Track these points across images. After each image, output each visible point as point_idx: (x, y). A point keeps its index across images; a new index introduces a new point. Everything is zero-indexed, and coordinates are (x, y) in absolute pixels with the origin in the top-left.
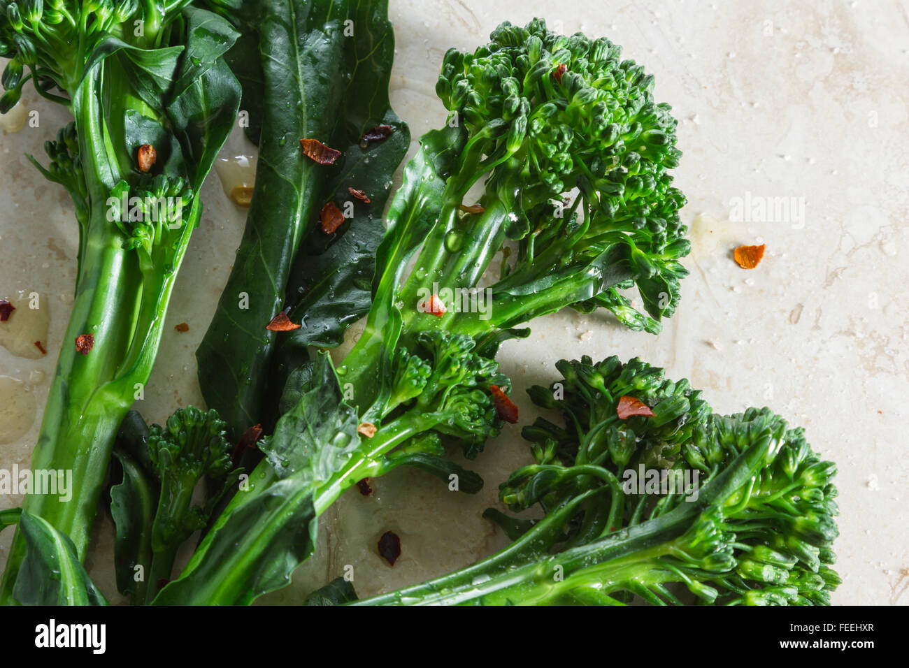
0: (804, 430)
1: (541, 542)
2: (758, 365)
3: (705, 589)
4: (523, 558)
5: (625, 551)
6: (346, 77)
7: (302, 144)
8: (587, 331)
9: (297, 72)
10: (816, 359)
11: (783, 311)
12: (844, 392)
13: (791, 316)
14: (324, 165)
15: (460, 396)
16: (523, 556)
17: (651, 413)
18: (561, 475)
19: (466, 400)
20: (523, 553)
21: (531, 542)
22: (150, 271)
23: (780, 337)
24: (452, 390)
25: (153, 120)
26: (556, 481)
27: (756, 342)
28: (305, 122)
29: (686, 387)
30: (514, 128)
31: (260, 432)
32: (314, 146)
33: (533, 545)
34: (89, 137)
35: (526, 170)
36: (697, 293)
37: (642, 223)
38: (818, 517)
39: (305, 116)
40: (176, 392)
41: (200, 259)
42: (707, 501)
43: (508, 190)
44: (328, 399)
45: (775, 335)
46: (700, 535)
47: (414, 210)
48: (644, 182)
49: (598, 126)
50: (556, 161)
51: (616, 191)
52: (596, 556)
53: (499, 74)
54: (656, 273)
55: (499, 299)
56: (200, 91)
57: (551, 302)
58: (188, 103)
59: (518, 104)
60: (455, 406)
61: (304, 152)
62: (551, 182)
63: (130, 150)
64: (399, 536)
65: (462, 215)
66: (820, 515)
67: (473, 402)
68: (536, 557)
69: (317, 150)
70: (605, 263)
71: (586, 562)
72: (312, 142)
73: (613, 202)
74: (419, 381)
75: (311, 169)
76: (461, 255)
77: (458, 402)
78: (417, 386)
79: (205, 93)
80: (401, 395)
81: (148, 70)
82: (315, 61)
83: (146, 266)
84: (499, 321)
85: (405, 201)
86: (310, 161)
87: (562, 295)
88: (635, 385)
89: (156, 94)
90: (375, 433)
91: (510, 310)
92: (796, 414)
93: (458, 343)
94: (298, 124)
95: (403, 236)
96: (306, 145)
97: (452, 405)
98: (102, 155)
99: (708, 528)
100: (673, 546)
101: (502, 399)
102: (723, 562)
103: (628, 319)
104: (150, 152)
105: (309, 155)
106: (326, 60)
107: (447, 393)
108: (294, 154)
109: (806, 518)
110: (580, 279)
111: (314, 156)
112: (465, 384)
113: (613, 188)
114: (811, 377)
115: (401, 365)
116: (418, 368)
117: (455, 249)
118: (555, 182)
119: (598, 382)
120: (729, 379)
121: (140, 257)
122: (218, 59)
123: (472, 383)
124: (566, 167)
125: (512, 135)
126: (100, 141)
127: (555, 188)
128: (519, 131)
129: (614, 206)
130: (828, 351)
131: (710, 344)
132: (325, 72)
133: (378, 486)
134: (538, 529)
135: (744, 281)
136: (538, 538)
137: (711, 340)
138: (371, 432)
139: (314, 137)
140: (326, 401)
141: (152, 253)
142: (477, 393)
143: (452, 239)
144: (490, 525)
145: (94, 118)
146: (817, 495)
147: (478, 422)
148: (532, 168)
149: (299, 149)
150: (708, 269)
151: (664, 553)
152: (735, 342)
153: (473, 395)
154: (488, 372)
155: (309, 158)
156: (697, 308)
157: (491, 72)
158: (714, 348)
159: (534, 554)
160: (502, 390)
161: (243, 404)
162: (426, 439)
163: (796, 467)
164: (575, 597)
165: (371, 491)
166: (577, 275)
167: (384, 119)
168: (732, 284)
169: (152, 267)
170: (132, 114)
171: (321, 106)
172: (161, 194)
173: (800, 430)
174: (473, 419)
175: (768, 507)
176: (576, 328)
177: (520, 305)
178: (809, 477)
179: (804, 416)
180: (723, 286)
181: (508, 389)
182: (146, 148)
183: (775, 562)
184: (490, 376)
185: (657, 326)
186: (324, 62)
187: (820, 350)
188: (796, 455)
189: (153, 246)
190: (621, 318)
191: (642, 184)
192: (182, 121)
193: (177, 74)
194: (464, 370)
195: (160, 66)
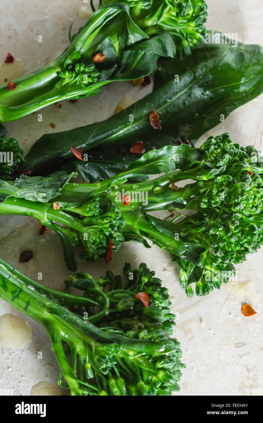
0: (185, 367)
1: (63, 299)
2: (208, 344)
3: (89, 370)
4: (51, 297)
5: (79, 327)
6: (195, 113)
7: (152, 112)
8: (170, 271)
9: (180, 92)
10: (228, 365)
11: (237, 339)
12: (223, 385)
13: (238, 343)
14: (152, 127)
15: (98, 232)
16: (52, 296)
17: (147, 306)
18: (95, 289)
19: (98, 235)
20: (53, 295)
21: (60, 296)
22: (57, 89)
23: (225, 345)
24: (98, 228)
25: (115, 50)
26: (92, 289)
27: (216, 337)
28: (162, 108)
29: (173, 318)
30: (211, 171)
31: (29, 173)
32: (155, 117)
33: (59, 297)
34: (87, 29)
35: (202, 191)
36: (218, 302)
37: (214, 245)
38: (149, 390)
39: (164, 106)
40: (26, 140)
41: (85, 114)
42: (121, 342)
43: (191, 192)
44: (57, 184)
45: (225, 342)
46: (105, 348)
47: (154, 163)
48: (231, 235)
49: (236, 199)
50: (213, 197)
51: (219, 226)
52: (69, 317)
53: (229, 152)
54: (201, 266)
55: (148, 221)
56: (139, 57)
57: (162, 242)
58: (131, 57)
59: (221, 165)
60: (92, 233)
61: (150, 115)
62: (203, 201)
63: (97, 50)
64: (33, 257)
65: (171, 186)
66: (151, 390)
67: (99, 238)
68: (56, 302)
69: (155, 119)
70: (194, 250)
71: (64, 316)
72: (157, 115)
73: (214, 229)
74: (90, 211)
75: (146, 123)
76: (154, 196)
77: (95, 233)
78: (87, 211)
79: (140, 60)
80: (81, 210)
81: (129, 31)
82: (189, 96)
83: (57, 86)
84: (140, 227)
85: (154, 157)
86: (148, 120)
87: (168, 243)
88: (154, 293)
89: (124, 43)
90: (57, 209)
91: (147, 228)
92: (199, 372)
93: (116, 215)
94: (159, 106)
95: (142, 167)
96: (153, 114)
97: (92, 231)
98: (85, 39)
99: (110, 349)
100: (95, 343)
101: (110, 250)
102: (101, 363)
103: (182, 278)
104: (102, 58)
105: (150, 117)
106: (193, 100)
107: (95, 226)
108: (145, 112)
109: (145, 385)
110: (179, 245)
111: (152, 120)
112: (104, 231)
113: (219, 224)
114: (219, 368)
115: (92, 201)
116: (95, 207)
117: (155, 192)
118: (205, 203)
119: (144, 280)
120: (193, 337)
121: (59, 82)
122: (155, 54)
123: (107, 233)
124: (214, 204)
125: (208, 172)
126: (89, 34)
127: (202, 204)
128: (211, 173)
129: (213, 231)
130: (235, 367)
131: (201, 320)
132: (188, 102)
133: (47, 236)
134: (67, 295)
135: (237, 316)
136: (64, 297)
137: (203, 320)
138: (56, 208)
139: (159, 115)
140: (55, 184)
141: (65, 85)
142: (103, 237)
143: (157, 189)
144: (64, 287)
145: (95, 25)
146: (157, 383)
147: (93, 246)
148: (205, 192)
149: (149, 112)
150: (231, 300)
151: (89, 343)
152: (210, 329)
153: (101, 236)
154: (116, 237)
155: (149, 119)
156: (212, 306)
157: (227, 148)
158: (201, 323)
159: (56, 300)
160: (114, 247)
161: (36, 161)
162: (72, 233)
163: (161, 366)
164: (50, 326)
165: (43, 235)
166: (180, 242)
167: (191, 140)
168: (232, 312)
169: (59, 89)
170: (110, 40)
171: (174, 109)
172: (87, 70)
173: (184, 366)
174: (93, 244)
175: (139, 370)
176: (167, 267)
177: (151, 230)
178: (161, 374)
179: (201, 376)
180: (229, 310)
181: (115, 249)
182: (102, 55)
183: (122, 390)
184: (115, 238)
185: (191, 294)
186: (192, 99)
187: (233, 364)
188: (166, 363)
189: (67, 84)
190: (180, 275)
191: (230, 234)
192: (124, 61)
193: (137, 43)
194: (108, 225)
195: (134, 34)
